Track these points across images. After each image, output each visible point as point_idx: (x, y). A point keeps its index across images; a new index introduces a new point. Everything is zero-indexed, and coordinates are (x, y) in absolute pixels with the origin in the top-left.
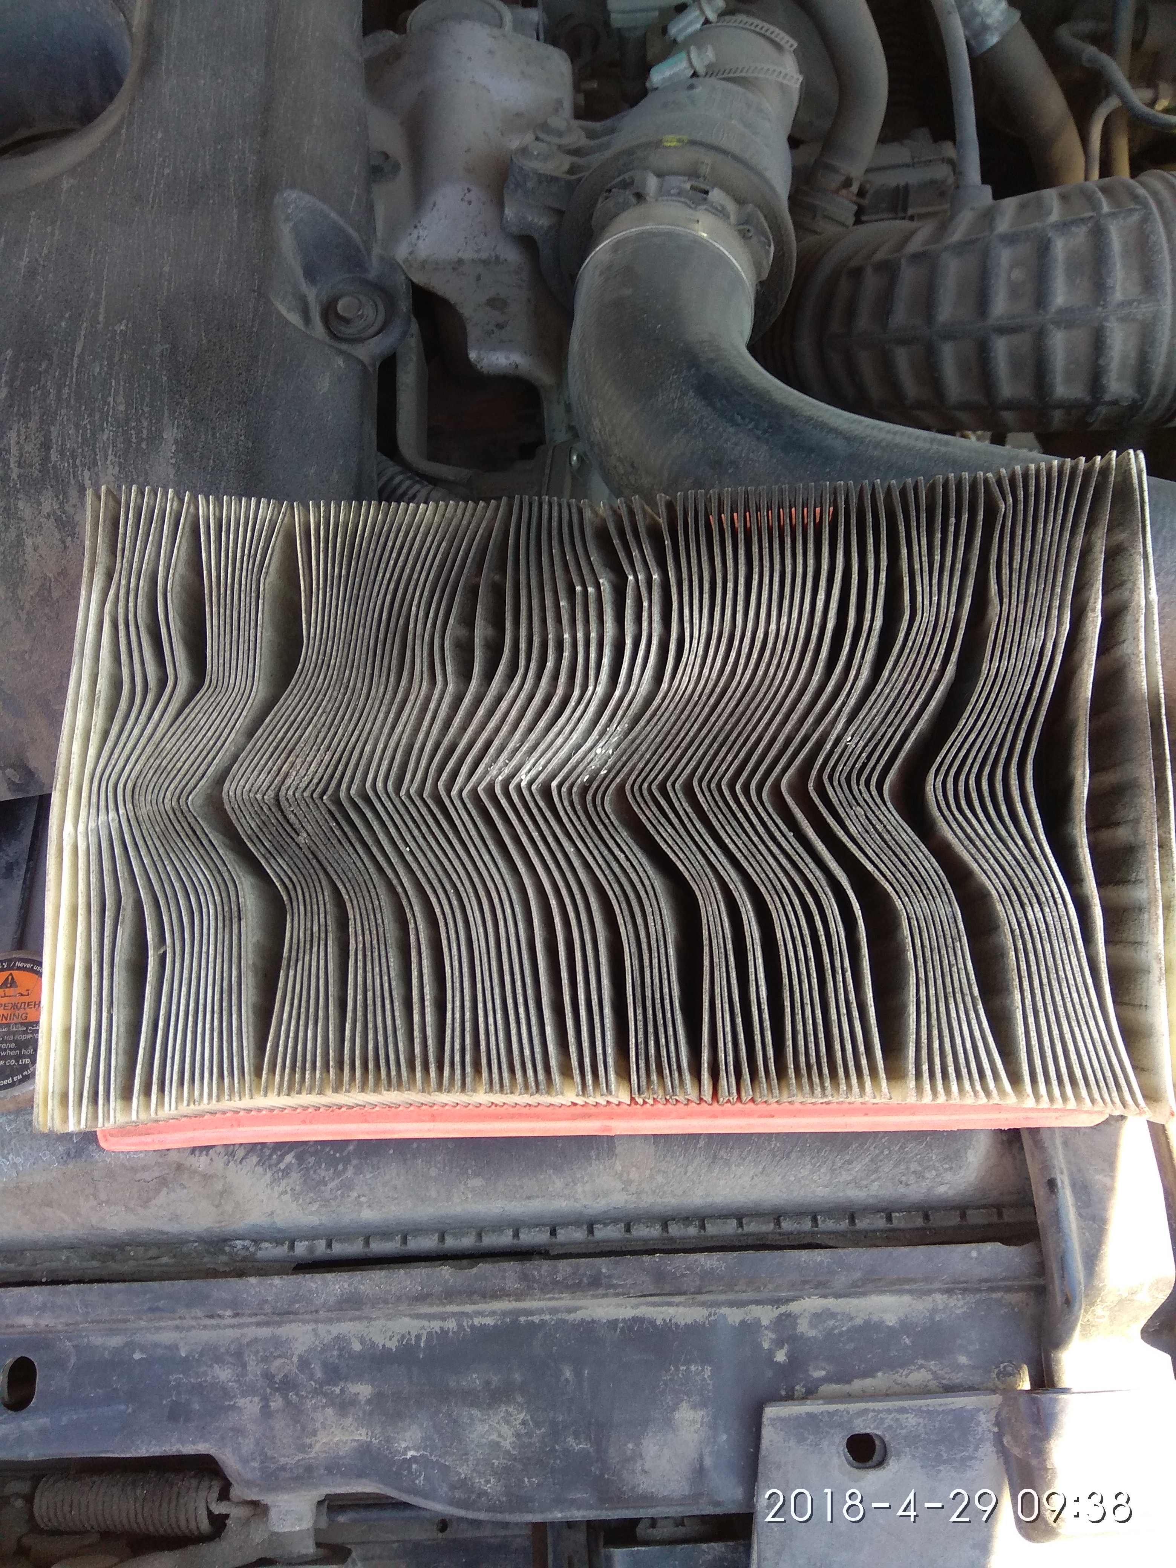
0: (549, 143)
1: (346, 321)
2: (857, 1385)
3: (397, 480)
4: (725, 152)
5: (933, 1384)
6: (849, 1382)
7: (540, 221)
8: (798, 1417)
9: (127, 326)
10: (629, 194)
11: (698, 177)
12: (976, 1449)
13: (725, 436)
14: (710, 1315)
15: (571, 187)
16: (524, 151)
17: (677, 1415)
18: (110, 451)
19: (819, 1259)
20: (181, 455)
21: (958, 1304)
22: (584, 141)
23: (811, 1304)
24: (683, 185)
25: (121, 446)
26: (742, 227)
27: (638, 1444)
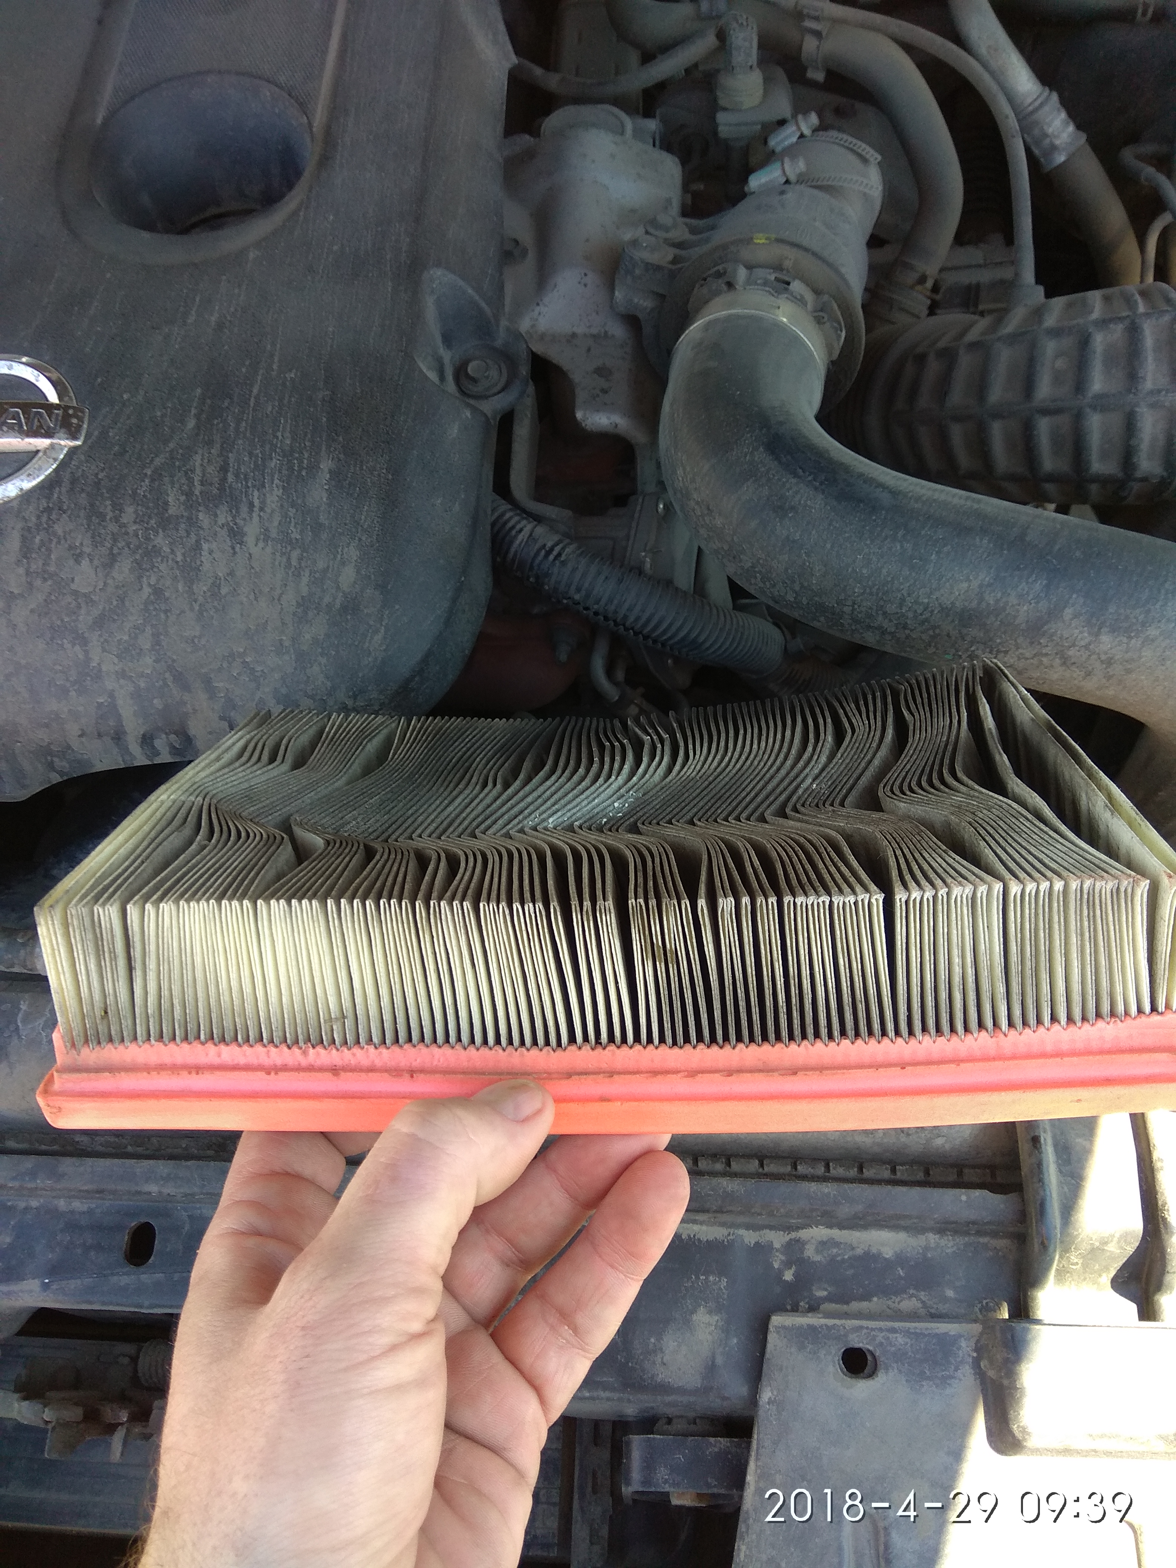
0: (656, 237)
1: (474, 380)
2: (855, 1306)
3: (508, 515)
4: (806, 250)
5: (922, 1312)
6: (847, 1303)
7: (644, 303)
8: (801, 1327)
9: (296, 375)
10: (721, 283)
11: (782, 270)
12: (956, 1369)
13: (788, 486)
14: (729, 1235)
15: (672, 275)
16: (635, 243)
17: (695, 1317)
18: (276, 476)
19: (826, 1191)
20: (333, 483)
21: (948, 1244)
22: (687, 236)
23: (818, 1233)
24: (769, 277)
25: (285, 472)
26: (816, 314)
27: (660, 1339)
